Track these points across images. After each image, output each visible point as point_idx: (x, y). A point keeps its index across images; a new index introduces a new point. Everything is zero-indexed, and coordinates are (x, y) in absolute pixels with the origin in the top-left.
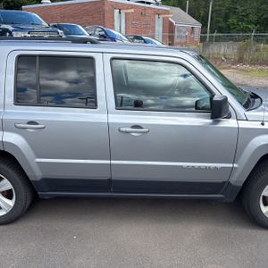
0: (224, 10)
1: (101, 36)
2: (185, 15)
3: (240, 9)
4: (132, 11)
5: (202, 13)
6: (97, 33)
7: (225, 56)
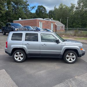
0: (71, 21)
1: (36, 29)
2: (60, 23)
3: (76, 21)
4: (44, 22)
5: (65, 22)
6: (35, 28)
7: (70, 34)
